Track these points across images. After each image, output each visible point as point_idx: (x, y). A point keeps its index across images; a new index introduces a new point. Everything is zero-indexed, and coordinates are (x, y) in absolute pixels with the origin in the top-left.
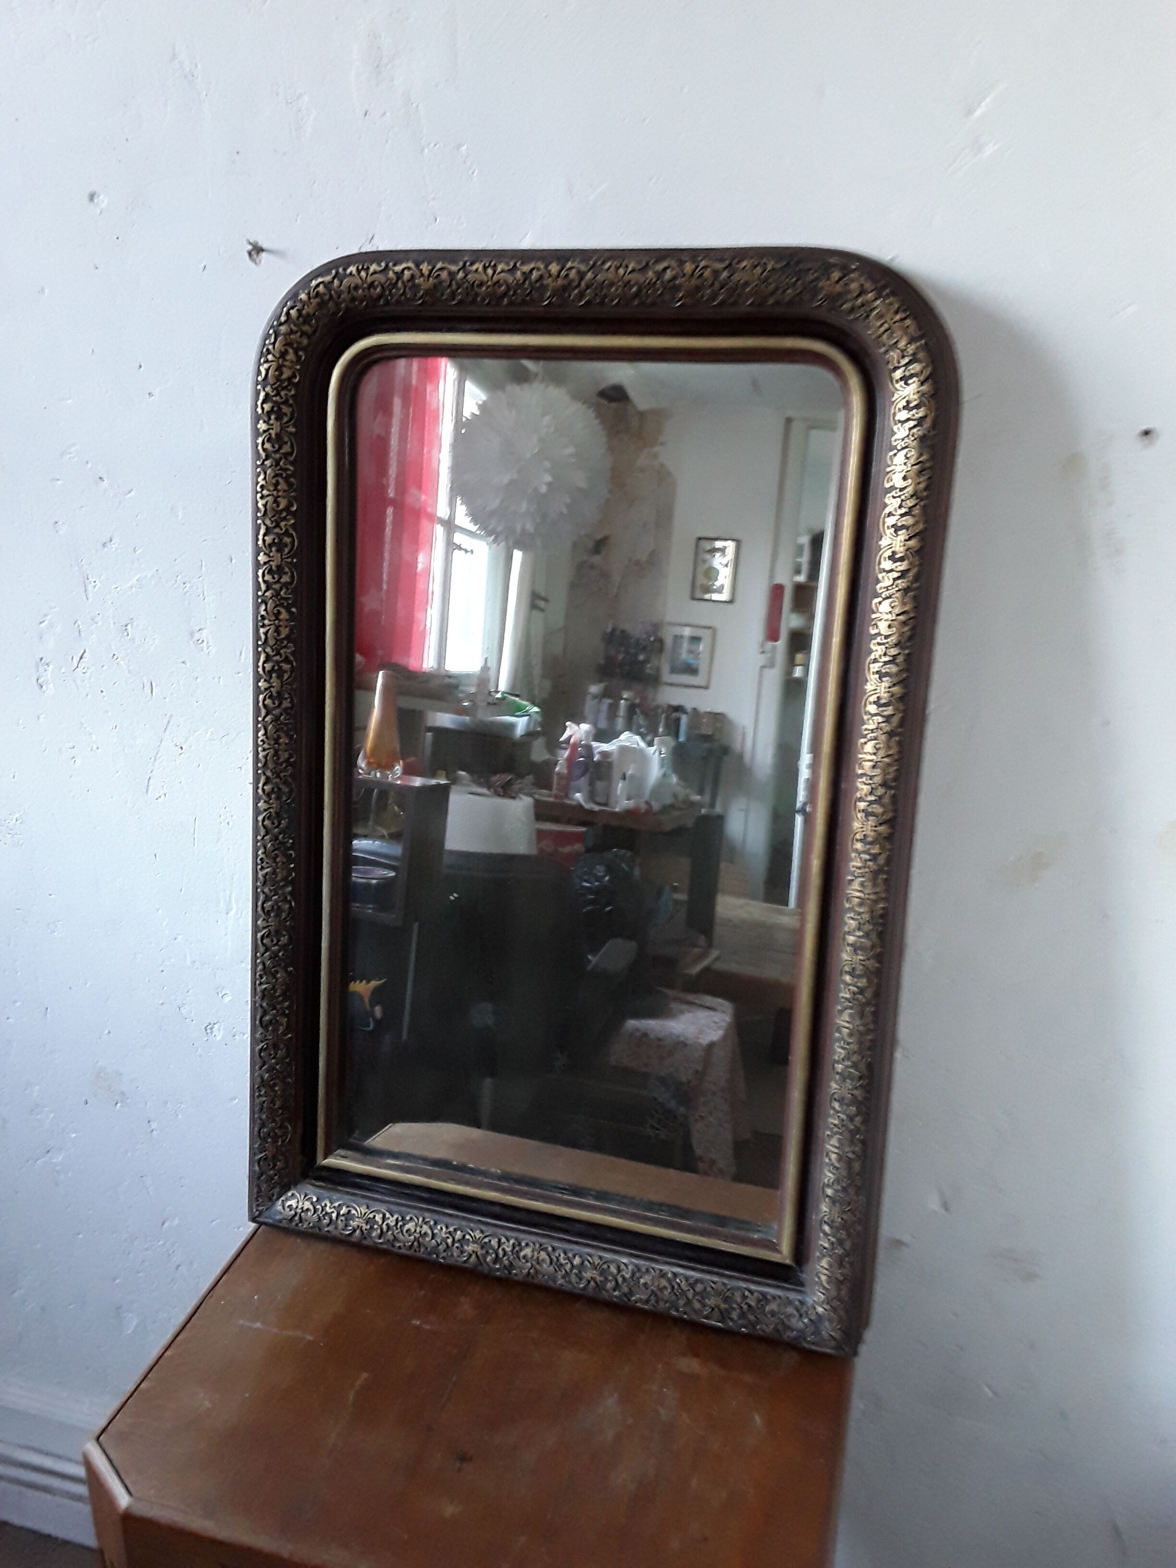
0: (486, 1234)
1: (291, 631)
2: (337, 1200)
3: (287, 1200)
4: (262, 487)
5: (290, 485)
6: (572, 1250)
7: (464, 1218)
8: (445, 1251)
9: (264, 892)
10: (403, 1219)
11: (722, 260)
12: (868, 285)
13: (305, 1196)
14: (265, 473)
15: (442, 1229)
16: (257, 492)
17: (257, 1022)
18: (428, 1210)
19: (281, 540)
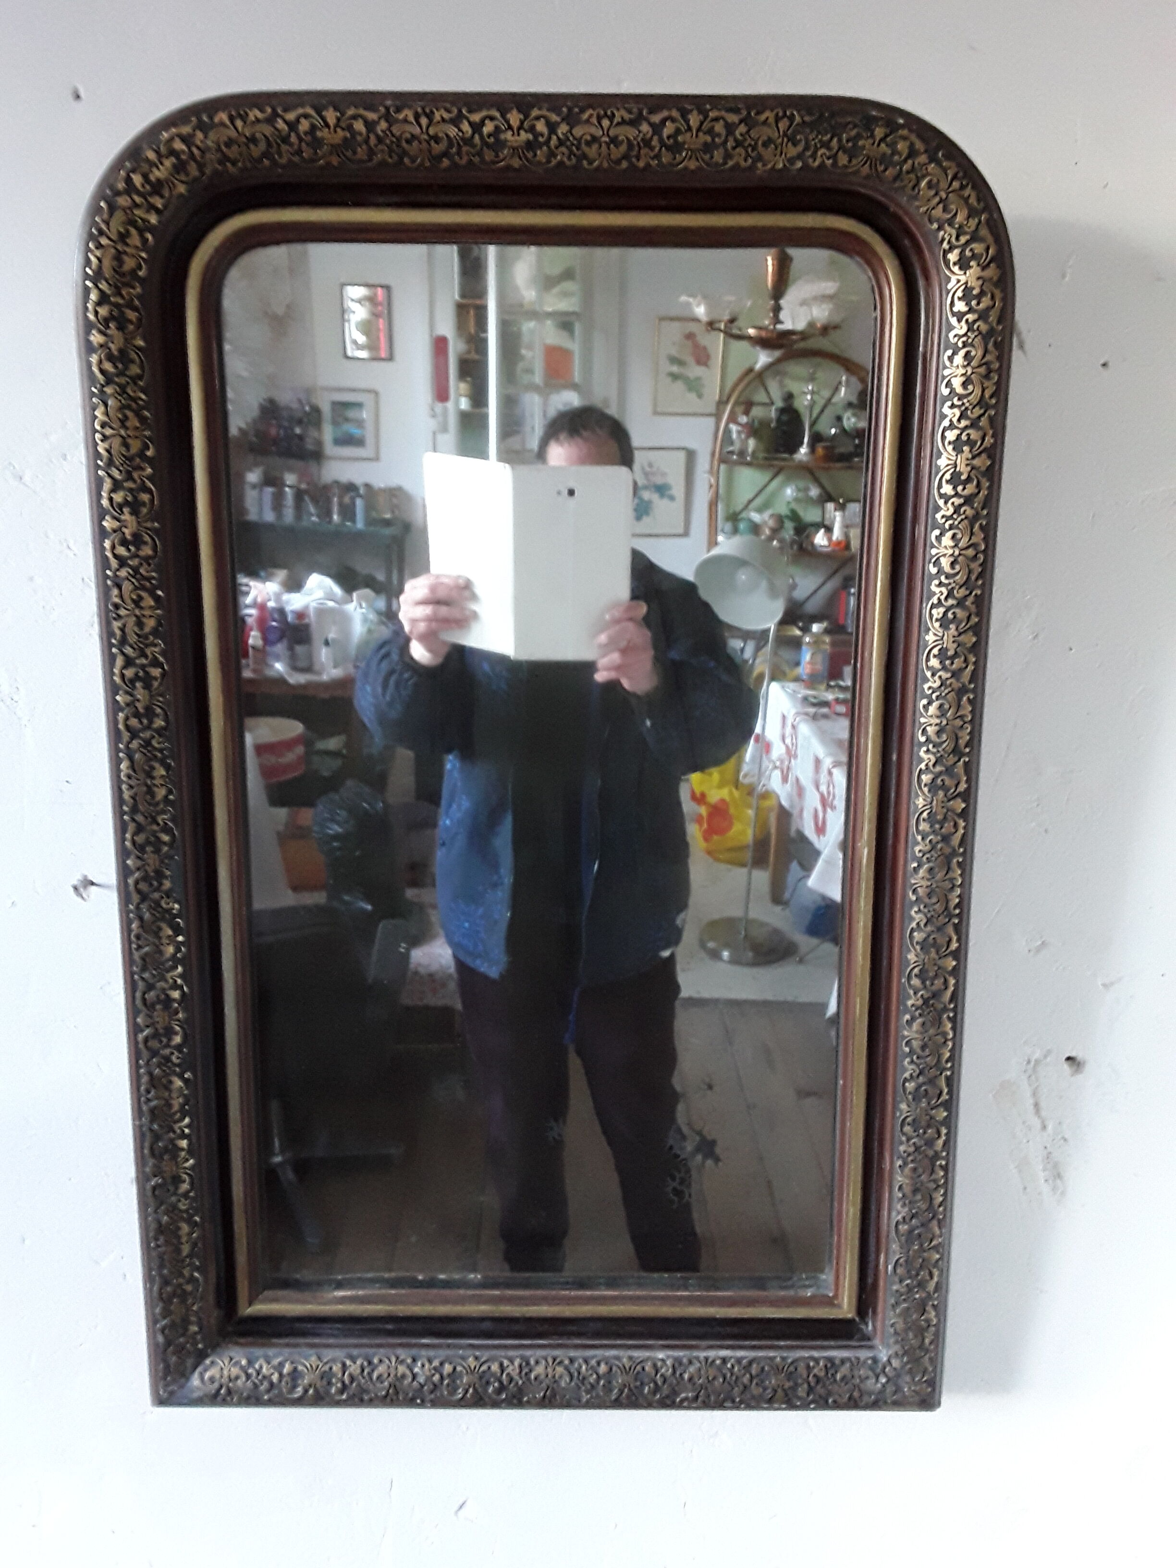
0: (482, 1360)
1: (159, 624)
2: (275, 1356)
3: (206, 1370)
4: (103, 425)
5: (143, 420)
6: (593, 1357)
7: (449, 1346)
8: (432, 1392)
9: (143, 979)
10: (370, 1363)
11: (736, 111)
12: (919, 145)
13: (231, 1359)
14: (106, 405)
15: (423, 1366)
16: (97, 431)
17: (146, 1151)
18: (401, 1345)
19: (135, 497)
